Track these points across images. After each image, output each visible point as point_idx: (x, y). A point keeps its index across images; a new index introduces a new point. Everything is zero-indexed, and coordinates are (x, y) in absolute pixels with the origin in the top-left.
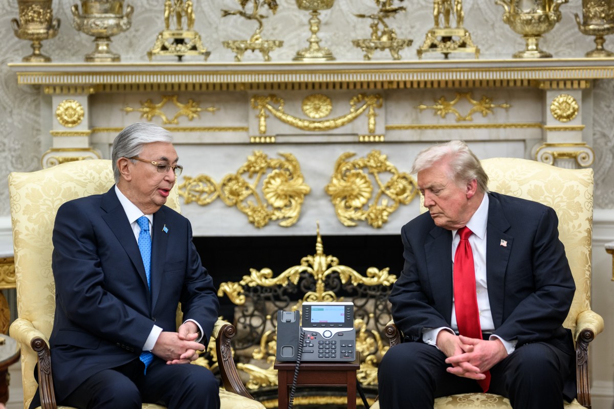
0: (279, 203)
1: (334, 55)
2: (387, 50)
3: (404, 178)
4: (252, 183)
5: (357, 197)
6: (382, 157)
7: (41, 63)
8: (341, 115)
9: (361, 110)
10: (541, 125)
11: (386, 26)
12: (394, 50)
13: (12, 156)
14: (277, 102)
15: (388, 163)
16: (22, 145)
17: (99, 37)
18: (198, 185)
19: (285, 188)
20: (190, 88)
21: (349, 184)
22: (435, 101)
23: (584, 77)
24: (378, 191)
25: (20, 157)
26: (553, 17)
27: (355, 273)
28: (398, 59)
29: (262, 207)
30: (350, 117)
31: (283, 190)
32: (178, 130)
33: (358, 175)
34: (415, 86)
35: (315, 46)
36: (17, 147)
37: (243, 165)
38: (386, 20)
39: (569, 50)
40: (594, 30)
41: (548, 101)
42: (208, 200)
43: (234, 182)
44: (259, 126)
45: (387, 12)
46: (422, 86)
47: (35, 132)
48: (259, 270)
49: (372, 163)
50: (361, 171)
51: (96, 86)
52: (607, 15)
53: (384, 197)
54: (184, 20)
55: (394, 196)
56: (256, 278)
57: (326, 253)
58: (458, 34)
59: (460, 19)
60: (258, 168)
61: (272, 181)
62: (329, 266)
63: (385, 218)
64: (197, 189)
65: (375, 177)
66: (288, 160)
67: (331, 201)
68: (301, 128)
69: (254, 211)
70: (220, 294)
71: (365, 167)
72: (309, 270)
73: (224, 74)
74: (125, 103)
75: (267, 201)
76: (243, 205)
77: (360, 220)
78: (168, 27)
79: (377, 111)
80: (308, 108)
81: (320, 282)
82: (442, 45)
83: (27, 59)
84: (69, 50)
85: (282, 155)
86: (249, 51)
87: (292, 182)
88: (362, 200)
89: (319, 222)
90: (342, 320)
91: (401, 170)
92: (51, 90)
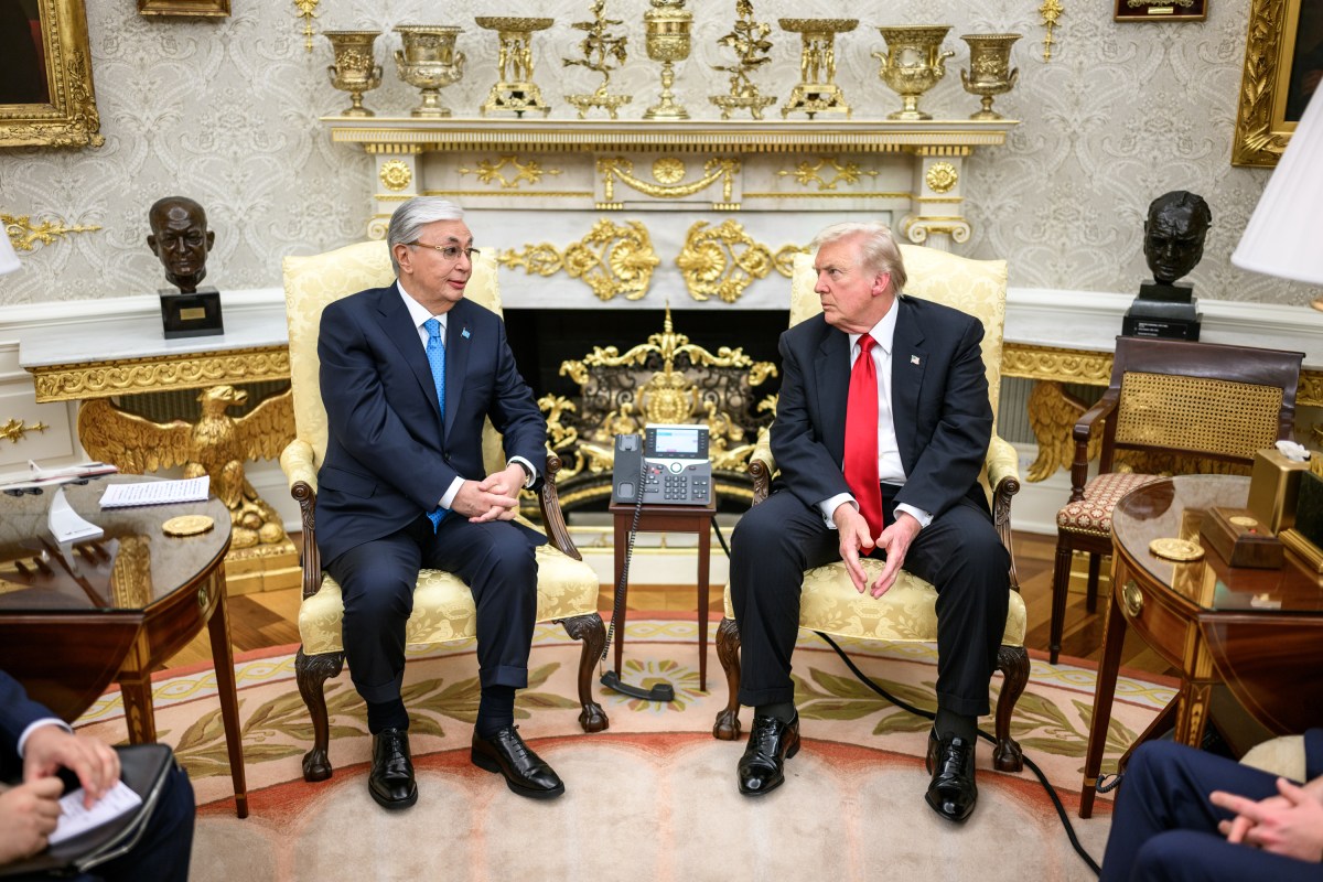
0: (627, 275)
1: (690, 114)
2: (748, 109)
3: (761, 250)
4: (598, 253)
5: (709, 269)
6: (737, 227)
7: (362, 116)
8: (695, 180)
9: (716, 175)
10: (912, 195)
11: (747, 81)
12: (756, 108)
13: (341, 221)
14: (625, 165)
15: (743, 234)
16: (351, 208)
17: (426, 89)
18: (539, 254)
19: (633, 258)
20: (530, 149)
21: (701, 256)
22: (797, 166)
23: (964, 143)
24: (731, 263)
25: (349, 221)
26: (938, 72)
27: (706, 353)
28: (761, 119)
29: (608, 279)
30: (704, 182)
31: (630, 261)
32: (518, 194)
33: (711, 246)
34: (776, 149)
35: (667, 103)
36: (345, 210)
37: (587, 233)
38: (746, 73)
39: (945, 112)
40: (984, 88)
41: (925, 168)
42: (551, 271)
43: (578, 252)
44: (606, 192)
45: (751, 63)
46: (784, 149)
47: (364, 195)
48: (603, 348)
49: (726, 233)
50: (714, 242)
51: (423, 145)
52: (1001, 71)
53: (738, 270)
54: (523, 71)
55: (748, 270)
56: (599, 357)
57: (676, 331)
58: (827, 92)
59: (831, 73)
60: (604, 237)
61: (619, 251)
62: (678, 345)
63: (739, 292)
64: (540, 258)
65: (729, 248)
66: (636, 229)
67: (682, 273)
68: (651, 194)
69: (600, 282)
70: (562, 373)
71: (719, 237)
72: (657, 349)
73: (564, 133)
74: (461, 164)
75: (613, 272)
76: (588, 276)
77: (712, 294)
78: (503, 77)
79: (734, 177)
80: (659, 172)
81: (668, 362)
82: (810, 103)
83: (346, 113)
84: (400, 104)
85: (630, 223)
86: (594, 107)
87: (640, 253)
88: (715, 273)
89: (668, 295)
90: (694, 448)
91: (758, 242)
92: (373, 149)
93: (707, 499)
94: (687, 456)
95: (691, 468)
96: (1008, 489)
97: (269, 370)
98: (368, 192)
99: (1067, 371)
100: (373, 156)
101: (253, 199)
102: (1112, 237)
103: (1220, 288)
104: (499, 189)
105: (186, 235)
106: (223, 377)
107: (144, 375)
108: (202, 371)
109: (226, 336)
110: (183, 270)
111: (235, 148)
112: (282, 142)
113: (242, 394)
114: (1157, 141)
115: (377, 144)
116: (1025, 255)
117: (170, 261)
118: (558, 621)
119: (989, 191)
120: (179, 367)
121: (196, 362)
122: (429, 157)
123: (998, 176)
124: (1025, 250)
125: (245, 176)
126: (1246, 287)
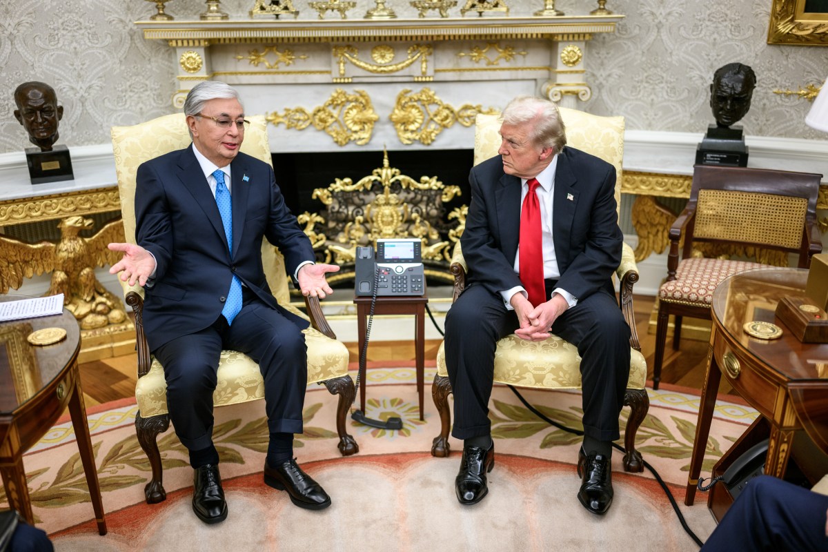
0: (356, 128)
1: (397, 14)
2: (437, 10)
3: (448, 108)
5: (413, 122)
6: (431, 93)
7: (165, 21)
8: (401, 61)
9: (416, 57)
10: (550, 68)
12: (443, 9)
13: (154, 95)
14: (352, 51)
15: (436, 97)
16: (161, 86)
18: (295, 115)
19: (360, 116)
20: (286, 41)
21: (407, 113)
22: (471, 49)
23: (587, 31)
24: (427, 118)
25: (160, 95)
27: (412, 181)
28: (447, 17)
29: (343, 131)
30: (407, 62)
31: (358, 118)
32: (278, 73)
33: (413, 107)
34: (457, 38)
36: (157, 87)
37: (328, 99)
39: (571, 9)
41: (560, 50)
42: (303, 126)
43: (322, 112)
44: (340, 70)
46: (462, 38)
47: (170, 76)
48: (342, 179)
49: (424, 97)
50: (415, 103)
51: (209, 40)
53: (433, 122)
55: (439, 122)
56: (339, 185)
57: (391, 166)
60: (339, 102)
61: (351, 112)
62: (393, 176)
63: (433, 138)
64: (295, 118)
65: (425, 108)
66: (361, 95)
67: (394, 125)
68: (371, 71)
69: (337, 133)
70: (314, 197)
71: (419, 100)
72: (379, 179)
73: (309, 30)
74: (237, 53)
75: (347, 126)
76: (330, 129)
77: (415, 140)
79: (428, 58)
80: (376, 55)
81: (387, 188)
82: (480, 5)
83: (153, 18)
84: (192, 10)
85: (357, 92)
86: (329, 11)
87: (365, 112)
88: (416, 125)
89: (385, 140)
90: (411, 256)
91: (445, 102)
92: (174, 44)
93: (422, 292)
94: (407, 261)
95: (410, 270)
96: (631, 279)
97: (108, 204)
98: (172, 74)
99: (659, 188)
100: (174, 49)
101: (90, 81)
102: (685, 94)
103: (758, 128)
104: (264, 69)
105: (42, 110)
106: (75, 210)
107: (17, 211)
108: (59, 207)
109: (76, 180)
110: (42, 134)
111: (74, 44)
112: (109, 40)
113: (90, 221)
114: (717, 27)
115: (177, 41)
116: (626, 107)
117: (31, 128)
118: (321, 382)
119: (602, 64)
120: (42, 204)
121: (55, 201)
122: (214, 48)
123: (608, 53)
124: (626, 104)
125: (83, 65)
126: (775, 127)
